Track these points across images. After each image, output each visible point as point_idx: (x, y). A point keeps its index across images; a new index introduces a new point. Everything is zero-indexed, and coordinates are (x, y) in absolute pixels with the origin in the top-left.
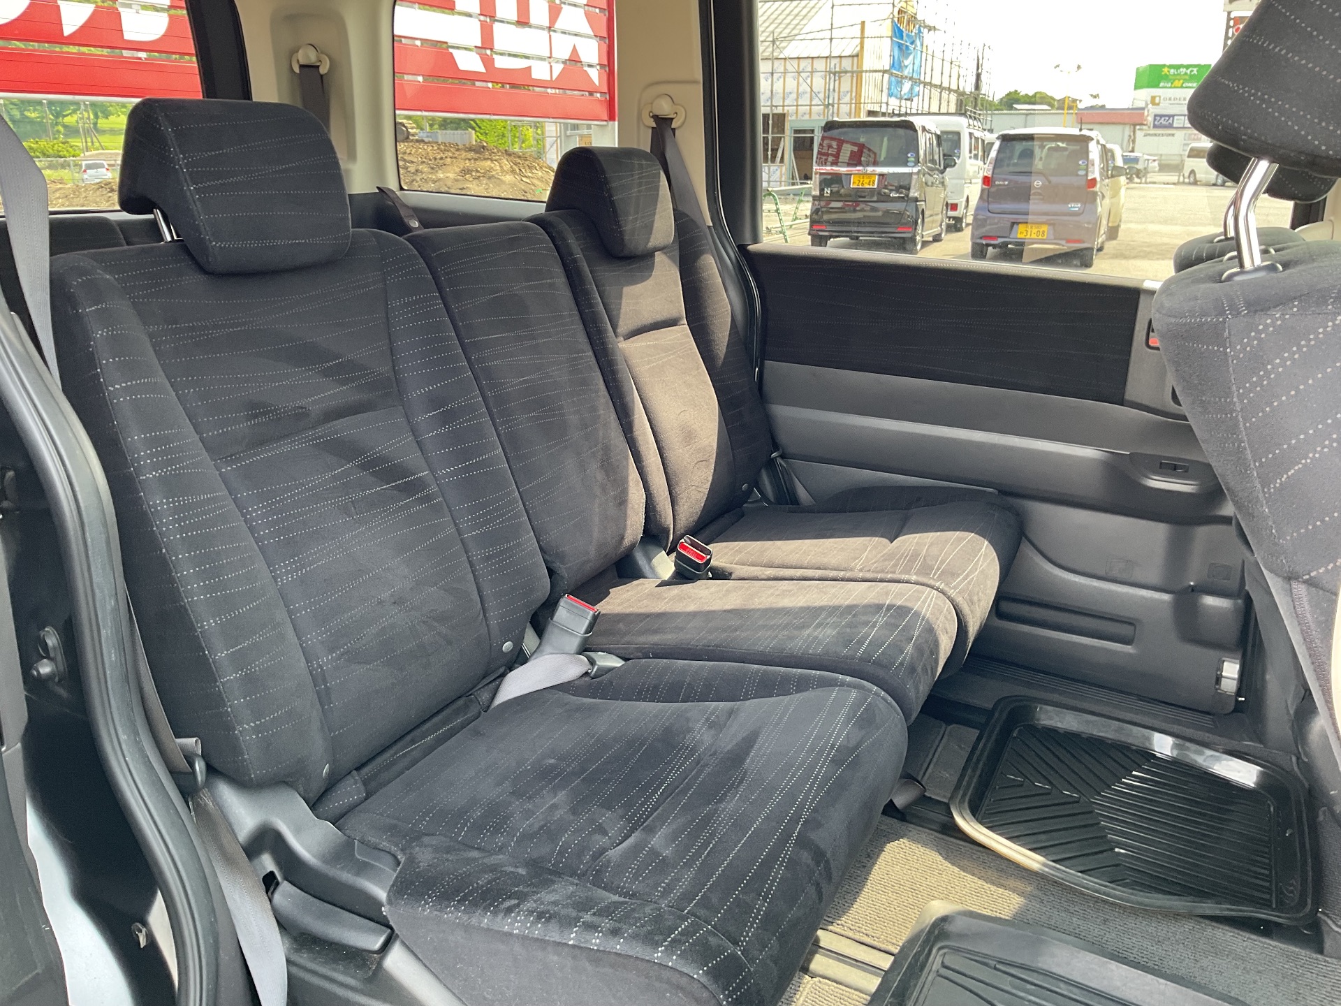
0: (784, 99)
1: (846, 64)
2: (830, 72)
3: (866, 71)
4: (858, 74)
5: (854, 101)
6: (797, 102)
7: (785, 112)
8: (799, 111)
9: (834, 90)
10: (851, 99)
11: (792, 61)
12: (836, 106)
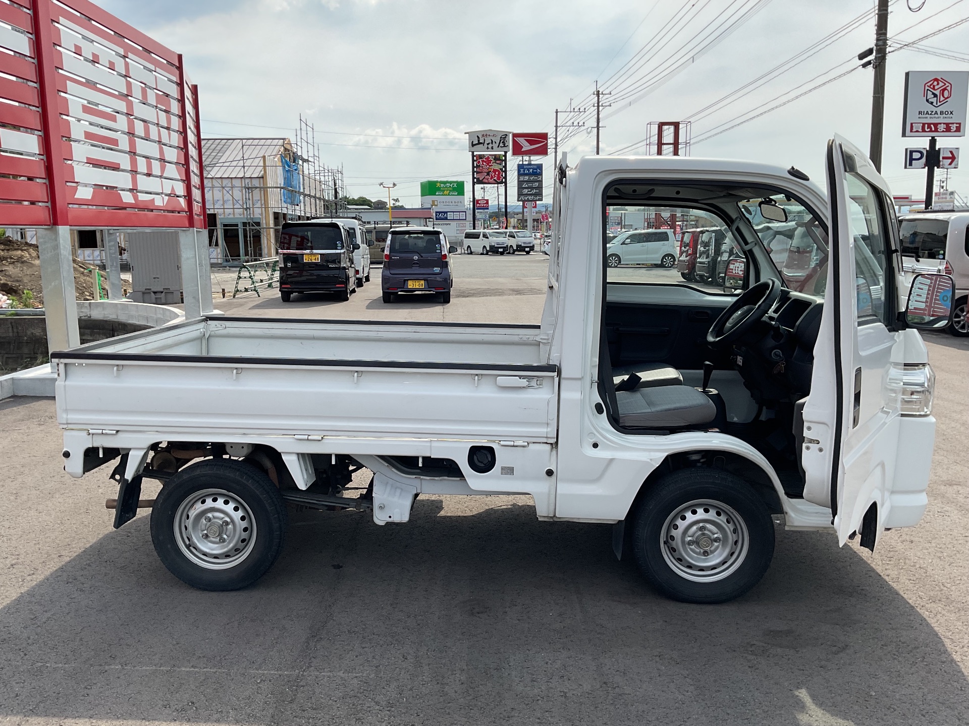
0: (214, 204)
1: (256, 183)
2: (245, 188)
3: (270, 188)
4: (264, 189)
5: (264, 206)
6: (224, 206)
7: (215, 213)
8: (226, 212)
9: (249, 199)
10: (262, 205)
11: (217, 180)
12: (251, 209)
